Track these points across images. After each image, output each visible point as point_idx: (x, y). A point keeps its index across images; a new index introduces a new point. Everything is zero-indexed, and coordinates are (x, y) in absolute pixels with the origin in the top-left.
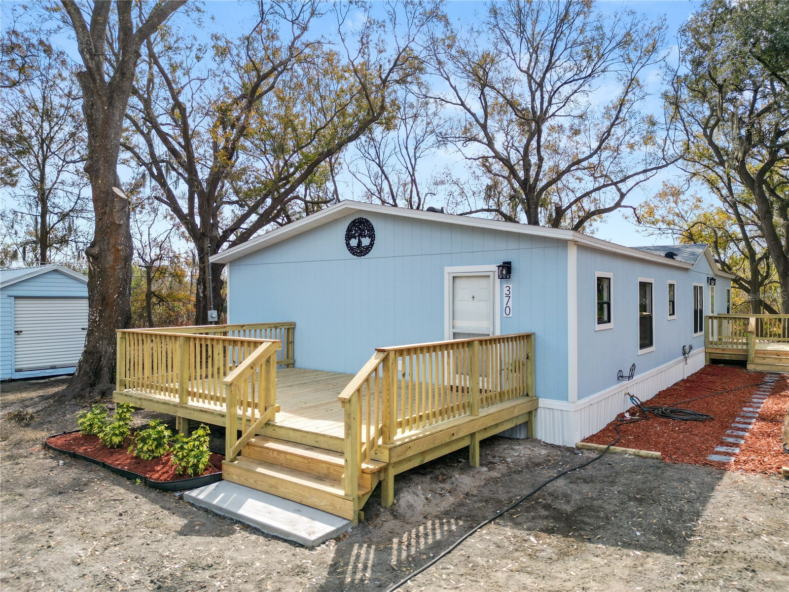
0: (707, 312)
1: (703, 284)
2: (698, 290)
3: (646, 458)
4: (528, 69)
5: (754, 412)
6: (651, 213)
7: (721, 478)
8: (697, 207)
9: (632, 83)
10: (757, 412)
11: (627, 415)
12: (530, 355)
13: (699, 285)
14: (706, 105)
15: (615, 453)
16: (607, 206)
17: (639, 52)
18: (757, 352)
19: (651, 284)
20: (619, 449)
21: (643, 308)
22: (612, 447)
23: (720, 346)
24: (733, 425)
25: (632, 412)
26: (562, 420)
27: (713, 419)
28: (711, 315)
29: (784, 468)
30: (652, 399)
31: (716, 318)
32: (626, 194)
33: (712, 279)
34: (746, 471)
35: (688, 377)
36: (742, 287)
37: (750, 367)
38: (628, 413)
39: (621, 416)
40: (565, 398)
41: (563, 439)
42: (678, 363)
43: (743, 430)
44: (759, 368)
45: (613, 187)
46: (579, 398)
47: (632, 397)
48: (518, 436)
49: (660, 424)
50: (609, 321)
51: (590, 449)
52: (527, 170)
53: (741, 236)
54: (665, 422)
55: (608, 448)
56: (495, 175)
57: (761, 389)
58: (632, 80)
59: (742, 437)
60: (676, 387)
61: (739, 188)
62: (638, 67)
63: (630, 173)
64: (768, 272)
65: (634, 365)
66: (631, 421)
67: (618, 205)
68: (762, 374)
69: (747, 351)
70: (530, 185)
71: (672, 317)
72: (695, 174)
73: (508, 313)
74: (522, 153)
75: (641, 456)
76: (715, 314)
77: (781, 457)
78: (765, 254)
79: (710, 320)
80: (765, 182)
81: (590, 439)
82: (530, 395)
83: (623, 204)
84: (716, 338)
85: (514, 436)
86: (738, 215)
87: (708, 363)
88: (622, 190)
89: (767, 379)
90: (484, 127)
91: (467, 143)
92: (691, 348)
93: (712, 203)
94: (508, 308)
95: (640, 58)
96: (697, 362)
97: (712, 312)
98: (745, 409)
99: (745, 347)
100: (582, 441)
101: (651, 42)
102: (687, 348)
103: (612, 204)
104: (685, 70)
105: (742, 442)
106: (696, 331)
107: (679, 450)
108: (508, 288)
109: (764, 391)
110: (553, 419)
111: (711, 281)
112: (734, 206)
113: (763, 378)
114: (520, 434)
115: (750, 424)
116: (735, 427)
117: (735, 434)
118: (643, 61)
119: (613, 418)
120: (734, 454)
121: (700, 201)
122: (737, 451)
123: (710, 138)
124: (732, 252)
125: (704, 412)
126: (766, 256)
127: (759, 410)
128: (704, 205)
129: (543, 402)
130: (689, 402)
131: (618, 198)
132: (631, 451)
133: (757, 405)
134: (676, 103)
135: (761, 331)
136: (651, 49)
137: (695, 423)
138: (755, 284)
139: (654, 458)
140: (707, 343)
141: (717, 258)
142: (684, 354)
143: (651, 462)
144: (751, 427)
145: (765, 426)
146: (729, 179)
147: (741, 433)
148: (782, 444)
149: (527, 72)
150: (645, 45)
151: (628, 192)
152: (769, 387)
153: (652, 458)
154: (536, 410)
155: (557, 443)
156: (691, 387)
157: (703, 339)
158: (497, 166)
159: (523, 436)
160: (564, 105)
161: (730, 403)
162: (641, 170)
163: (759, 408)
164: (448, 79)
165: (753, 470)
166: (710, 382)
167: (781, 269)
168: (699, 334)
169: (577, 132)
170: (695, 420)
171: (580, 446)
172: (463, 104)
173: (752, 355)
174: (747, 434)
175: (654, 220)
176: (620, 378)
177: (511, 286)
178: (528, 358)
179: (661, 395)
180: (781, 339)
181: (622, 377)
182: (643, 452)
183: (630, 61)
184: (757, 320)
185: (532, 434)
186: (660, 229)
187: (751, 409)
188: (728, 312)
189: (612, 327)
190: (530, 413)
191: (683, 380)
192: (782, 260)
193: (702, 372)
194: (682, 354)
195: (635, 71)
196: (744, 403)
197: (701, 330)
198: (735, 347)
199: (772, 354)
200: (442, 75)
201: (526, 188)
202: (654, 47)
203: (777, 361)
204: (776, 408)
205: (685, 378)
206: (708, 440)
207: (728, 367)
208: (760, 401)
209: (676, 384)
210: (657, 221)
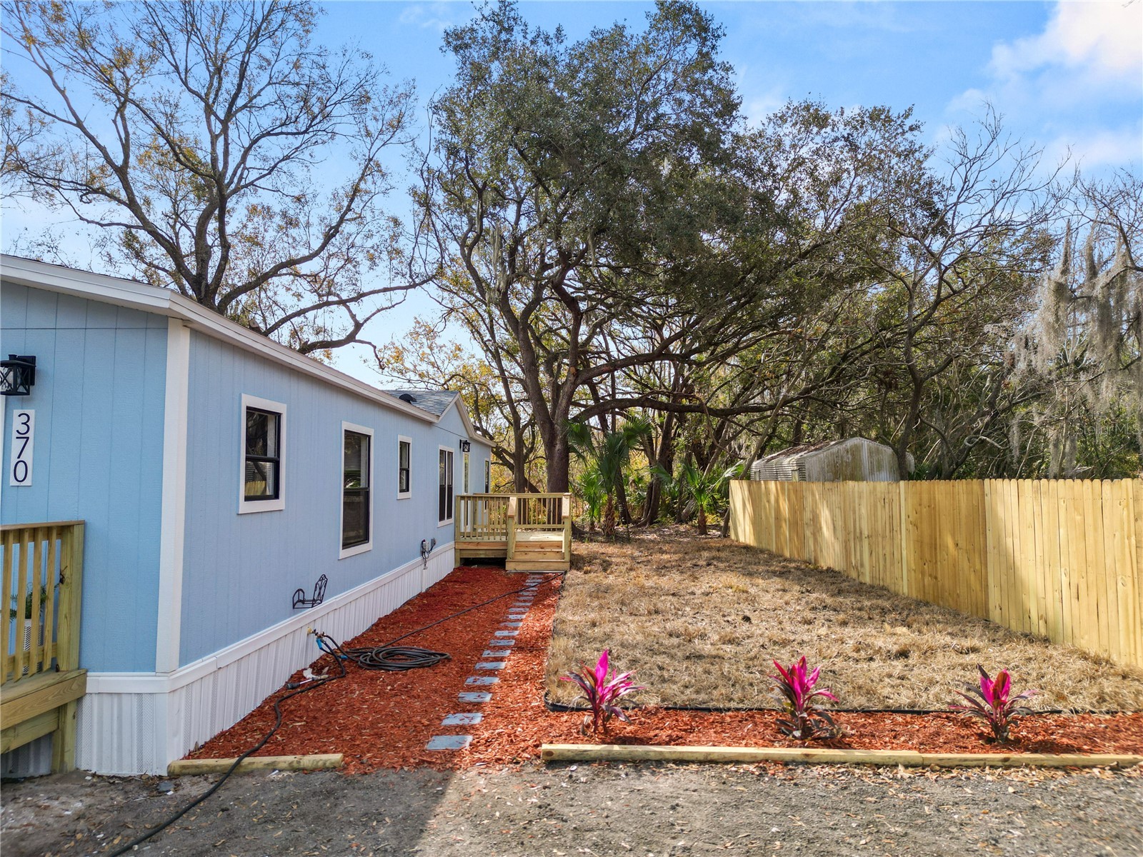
0: (458, 490)
1: (453, 448)
2: (445, 456)
3: (312, 771)
4: (207, 95)
5: (509, 638)
6: (399, 357)
7: (443, 793)
8: (456, 357)
9: (371, 167)
10: (513, 638)
11: (309, 674)
12: (67, 573)
13: (447, 449)
14: (465, 219)
15: (250, 773)
16: (335, 338)
17: (380, 122)
18: (518, 544)
19: (369, 437)
20: (260, 761)
21: (349, 476)
22: (247, 760)
23: (474, 539)
24: (478, 666)
25: (317, 668)
26: (140, 714)
27: (449, 660)
28: (465, 494)
29: (546, 747)
30: (362, 635)
31: (469, 498)
32: (362, 325)
33: (466, 443)
34: (487, 763)
35: (427, 590)
36: (506, 463)
37: (510, 567)
38: (310, 670)
39: (299, 676)
40: (150, 665)
41: (140, 759)
42: (413, 568)
43: (491, 673)
44: (521, 568)
45: (342, 308)
46: (185, 659)
47: (320, 638)
48: (31, 771)
49: (362, 684)
50: (276, 496)
51: (199, 773)
52: (203, 262)
53: (505, 399)
54: (372, 679)
55: (238, 763)
56: (150, 265)
57: (522, 599)
58: (370, 160)
59: (487, 688)
60: (407, 607)
61: (503, 335)
62: (378, 143)
63: (366, 290)
64: (533, 443)
65: (323, 578)
66: (314, 685)
67: (351, 338)
68: (523, 576)
69: (506, 544)
70: (207, 285)
71: (404, 495)
72: (452, 310)
73: (20, 477)
74: (193, 230)
75: (303, 769)
76: (470, 494)
77: (542, 722)
78: (530, 420)
79: (463, 502)
80: (530, 327)
81: (207, 749)
82: (63, 667)
83: (358, 337)
84: (469, 529)
85: (20, 773)
86: (502, 370)
87: (458, 565)
88: (358, 318)
89: (529, 582)
90: (122, 172)
91: (90, 196)
92: (434, 543)
93: (475, 353)
94: (21, 466)
95: (381, 132)
96: (443, 563)
97: (466, 491)
98: (498, 634)
99: (504, 539)
100: (186, 758)
101: (396, 112)
102: (428, 545)
103: (342, 337)
104: (438, 161)
105: (488, 698)
106: (442, 518)
107: (380, 736)
108: (24, 419)
109: (525, 601)
110: (120, 717)
111: (465, 445)
112: (496, 357)
113: (524, 581)
114: (37, 767)
115: (502, 659)
116: (481, 669)
117: (478, 683)
118: (386, 138)
119: (280, 684)
120: (472, 727)
121: (459, 349)
122: (477, 719)
123: (467, 258)
124: (497, 420)
125: (439, 647)
126: (531, 423)
127: (516, 633)
128: (465, 355)
129: (98, 681)
130: (419, 632)
131: (351, 328)
132: (285, 760)
133: (514, 624)
134: (425, 202)
135: (524, 516)
136: (395, 123)
137: (421, 670)
138: (518, 460)
139: (327, 769)
140: (458, 535)
141: (478, 425)
142: (423, 553)
143: (317, 780)
144: (503, 665)
145: (522, 661)
146: (491, 321)
147: (487, 680)
148: (543, 693)
149: (205, 100)
150: (388, 116)
151: (365, 321)
152: (531, 594)
153: (325, 769)
154: (79, 700)
155: (125, 773)
156: (428, 605)
157: (452, 528)
158: (156, 253)
159: (44, 770)
160: (269, 173)
161: (479, 626)
162: (381, 287)
163: (516, 629)
164: (49, 72)
165: (498, 760)
166: (457, 593)
167: (547, 436)
168: (446, 521)
169: (291, 222)
170: (422, 666)
171: (177, 770)
172: (79, 124)
173: (512, 549)
174: (496, 681)
175: (401, 367)
176: (299, 605)
177: (31, 412)
178: (62, 581)
179: (383, 624)
180: (547, 526)
181: (303, 602)
182: (308, 760)
183: (368, 134)
184: (519, 500)
185: (62, 761)
186: (409, 381)
187: (505, 633)
188: (487, 491)
189: (283, 508)
190: (60, 710)
191: (420, 595)
192: (548, 425)
193: (449, 579)
194: (419, 553)
195: (373, 150)
196: (498, 623)
197: (450, 516)
198: (492, 539)
199: (535, 546)
200: (35, 61)
201: (199, 289)
202: (399, 122)
203: (541, 556)
204: (538, 626)
205: (424, 591)
206: (434, 705)
207: (484, 569)
208: (519, 617)
209: (408, 603)
210: (407, 370)
